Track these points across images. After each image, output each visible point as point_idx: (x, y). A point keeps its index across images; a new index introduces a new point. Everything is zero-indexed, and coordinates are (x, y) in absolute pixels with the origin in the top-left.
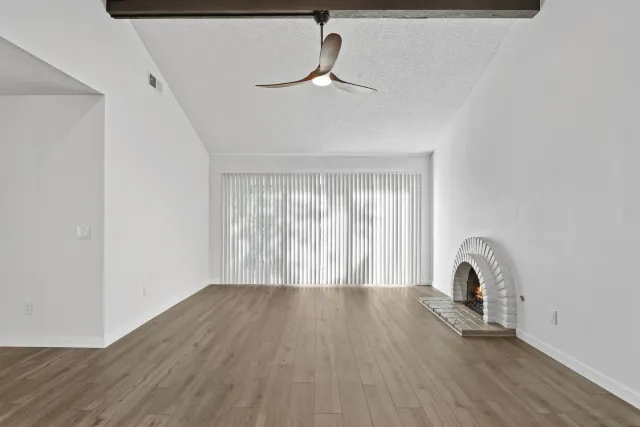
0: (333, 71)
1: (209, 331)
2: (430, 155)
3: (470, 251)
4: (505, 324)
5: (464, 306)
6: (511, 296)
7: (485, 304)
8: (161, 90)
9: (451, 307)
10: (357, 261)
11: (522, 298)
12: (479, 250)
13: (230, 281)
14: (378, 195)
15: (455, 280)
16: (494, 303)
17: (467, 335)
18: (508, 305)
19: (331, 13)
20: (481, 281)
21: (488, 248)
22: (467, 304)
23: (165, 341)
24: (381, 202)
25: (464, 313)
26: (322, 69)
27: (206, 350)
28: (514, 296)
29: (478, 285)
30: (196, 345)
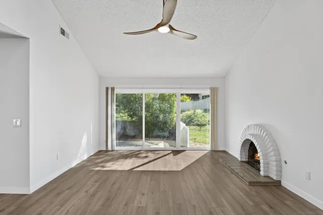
0: (171, 23)
1: (96, 182)
3: (251, 132)
4: (275, 178)
5: (246, 164)
6: (279, 161)
7: (262, 165)
8: (68, 37)
9: (239, 165)
11: (286, 163)
12: (257, 132)
15: (241, 149)
16: (267, 164)
17: (252, 184)
18: (277, 166)
20: (259, 151)
21: (263, 131)
22: (248, 163)
23: (68, 189)
25: (247, 169)
26: (164, 22)
27: (93, 195)
28: (280, 161)
29: (257, 153)
30: (86, 192)
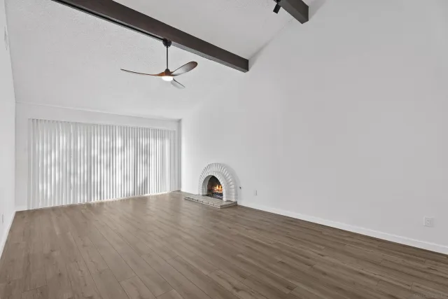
2: (179, 121)
3: (212, 170)
4: (233, 200)
9: (204, 198)
10: (140, 181)
11: (240, 188)
12: (217, 169)
13: (40, 206)
14: (152, 141)
17: (222, 207)
18: (235, 191)
19: (173, 42)
21: (223, 168)
22: (208, 195)
24: (155, 145)
25: (212, 199)
28: (237, 187)
